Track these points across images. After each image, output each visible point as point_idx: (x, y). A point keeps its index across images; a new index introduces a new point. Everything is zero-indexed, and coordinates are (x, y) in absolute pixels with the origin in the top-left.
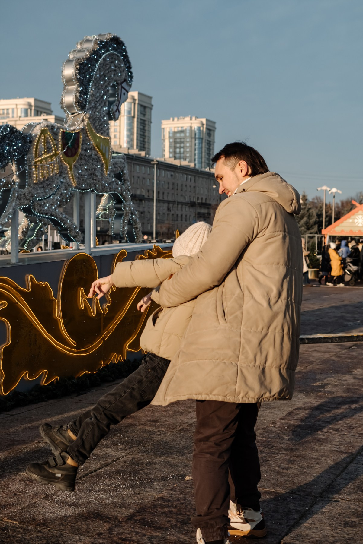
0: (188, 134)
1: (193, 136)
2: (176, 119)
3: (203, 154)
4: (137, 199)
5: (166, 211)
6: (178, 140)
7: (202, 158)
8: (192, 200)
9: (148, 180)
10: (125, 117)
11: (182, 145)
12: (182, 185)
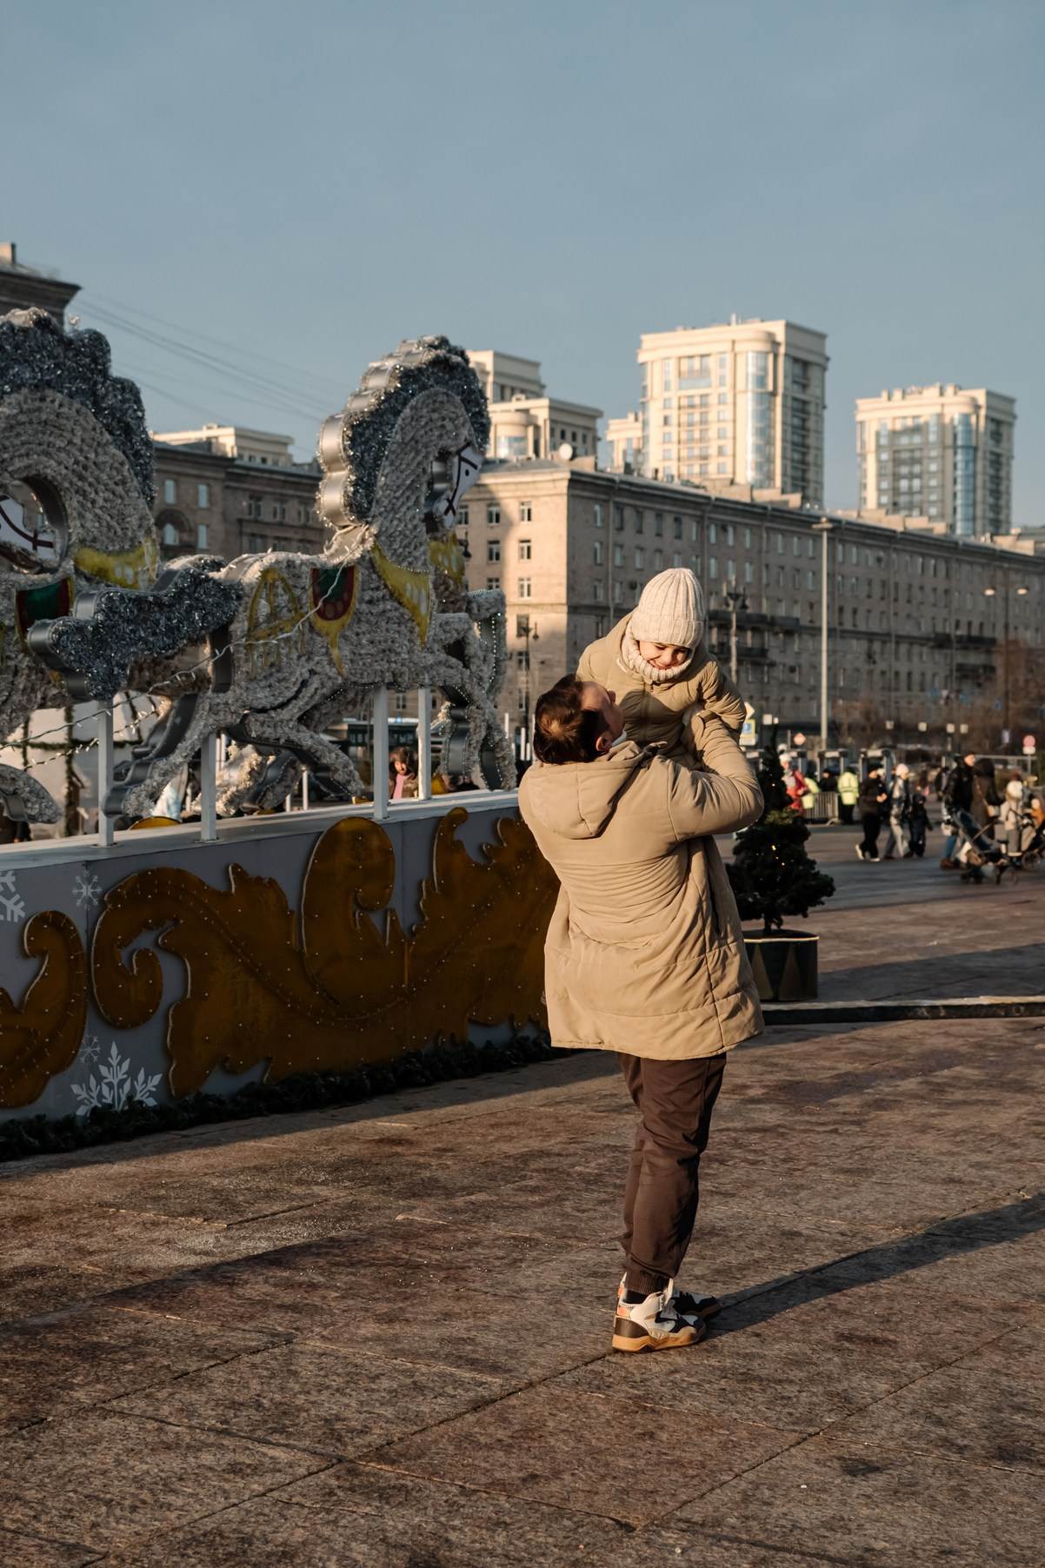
0: (932, 438)
1: (949, 441)
2: (897, 394)
3: (980, 493)
4: (777, 629)
5: (861, 663)
6: (905, 455)
7: (974, 505)
8: (939, 629)
9: (810, 574)
10: (750, 395)
11: (917, 469)
12: (910, 587)
